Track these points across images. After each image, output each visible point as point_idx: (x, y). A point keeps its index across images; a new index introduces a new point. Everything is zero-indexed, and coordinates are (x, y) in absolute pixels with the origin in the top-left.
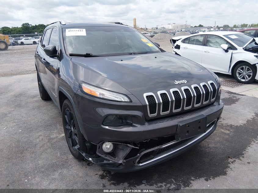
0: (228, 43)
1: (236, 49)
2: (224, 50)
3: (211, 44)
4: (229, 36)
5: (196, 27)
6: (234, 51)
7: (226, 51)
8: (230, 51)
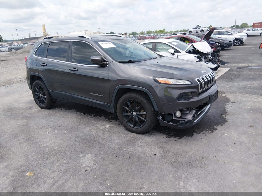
0: (173, 48)
1: (180, 52)
2: (171, 54)
3: (159, 50)
4: (172, 43)
5: (107, 34)
6: (179, 54)
7: (173, 54)
8: (176, 54)
